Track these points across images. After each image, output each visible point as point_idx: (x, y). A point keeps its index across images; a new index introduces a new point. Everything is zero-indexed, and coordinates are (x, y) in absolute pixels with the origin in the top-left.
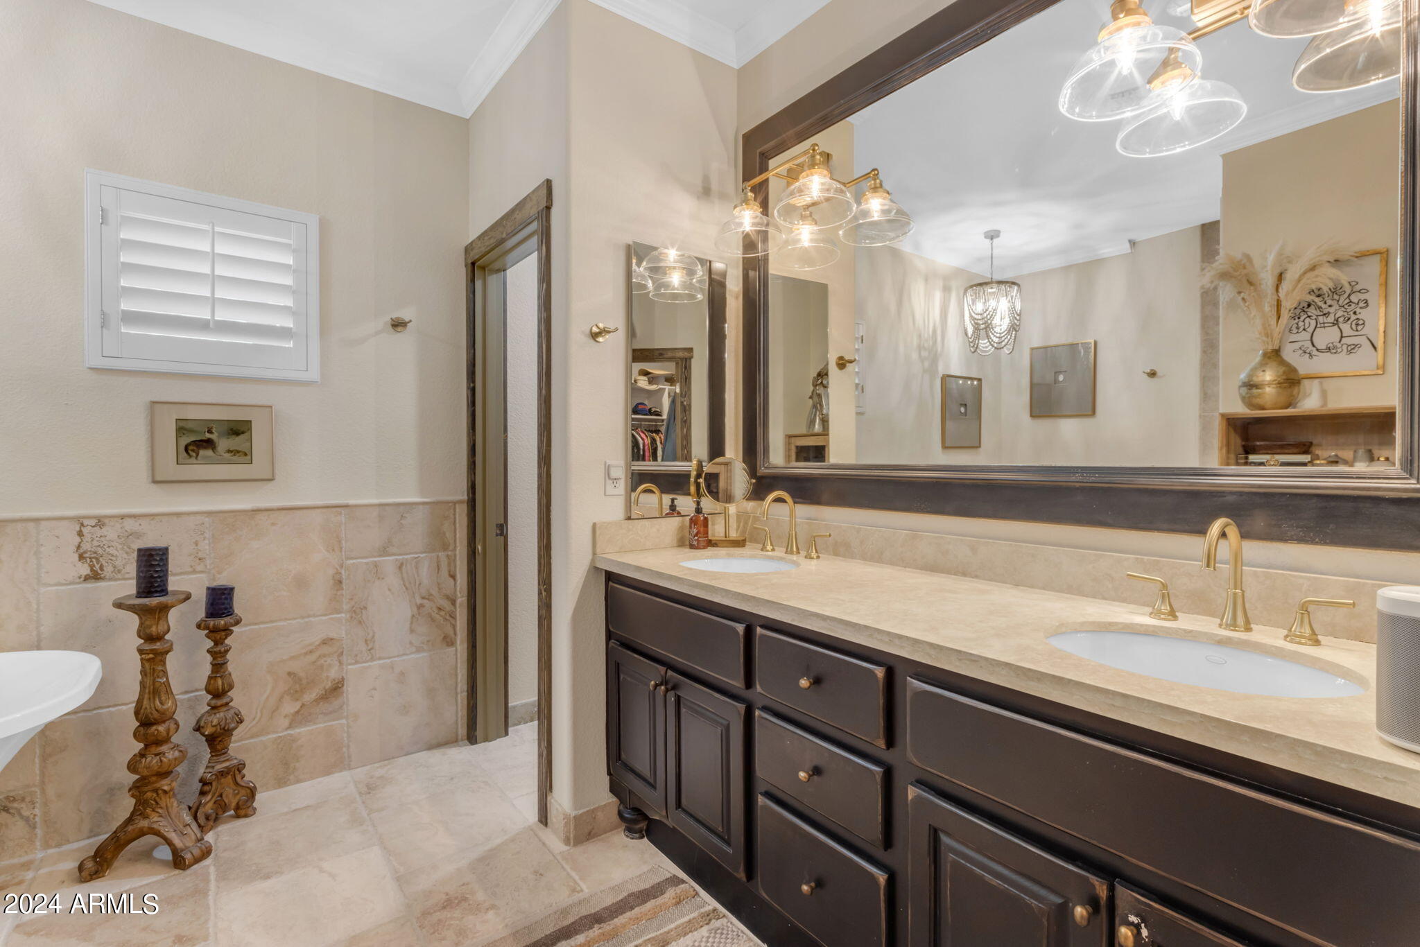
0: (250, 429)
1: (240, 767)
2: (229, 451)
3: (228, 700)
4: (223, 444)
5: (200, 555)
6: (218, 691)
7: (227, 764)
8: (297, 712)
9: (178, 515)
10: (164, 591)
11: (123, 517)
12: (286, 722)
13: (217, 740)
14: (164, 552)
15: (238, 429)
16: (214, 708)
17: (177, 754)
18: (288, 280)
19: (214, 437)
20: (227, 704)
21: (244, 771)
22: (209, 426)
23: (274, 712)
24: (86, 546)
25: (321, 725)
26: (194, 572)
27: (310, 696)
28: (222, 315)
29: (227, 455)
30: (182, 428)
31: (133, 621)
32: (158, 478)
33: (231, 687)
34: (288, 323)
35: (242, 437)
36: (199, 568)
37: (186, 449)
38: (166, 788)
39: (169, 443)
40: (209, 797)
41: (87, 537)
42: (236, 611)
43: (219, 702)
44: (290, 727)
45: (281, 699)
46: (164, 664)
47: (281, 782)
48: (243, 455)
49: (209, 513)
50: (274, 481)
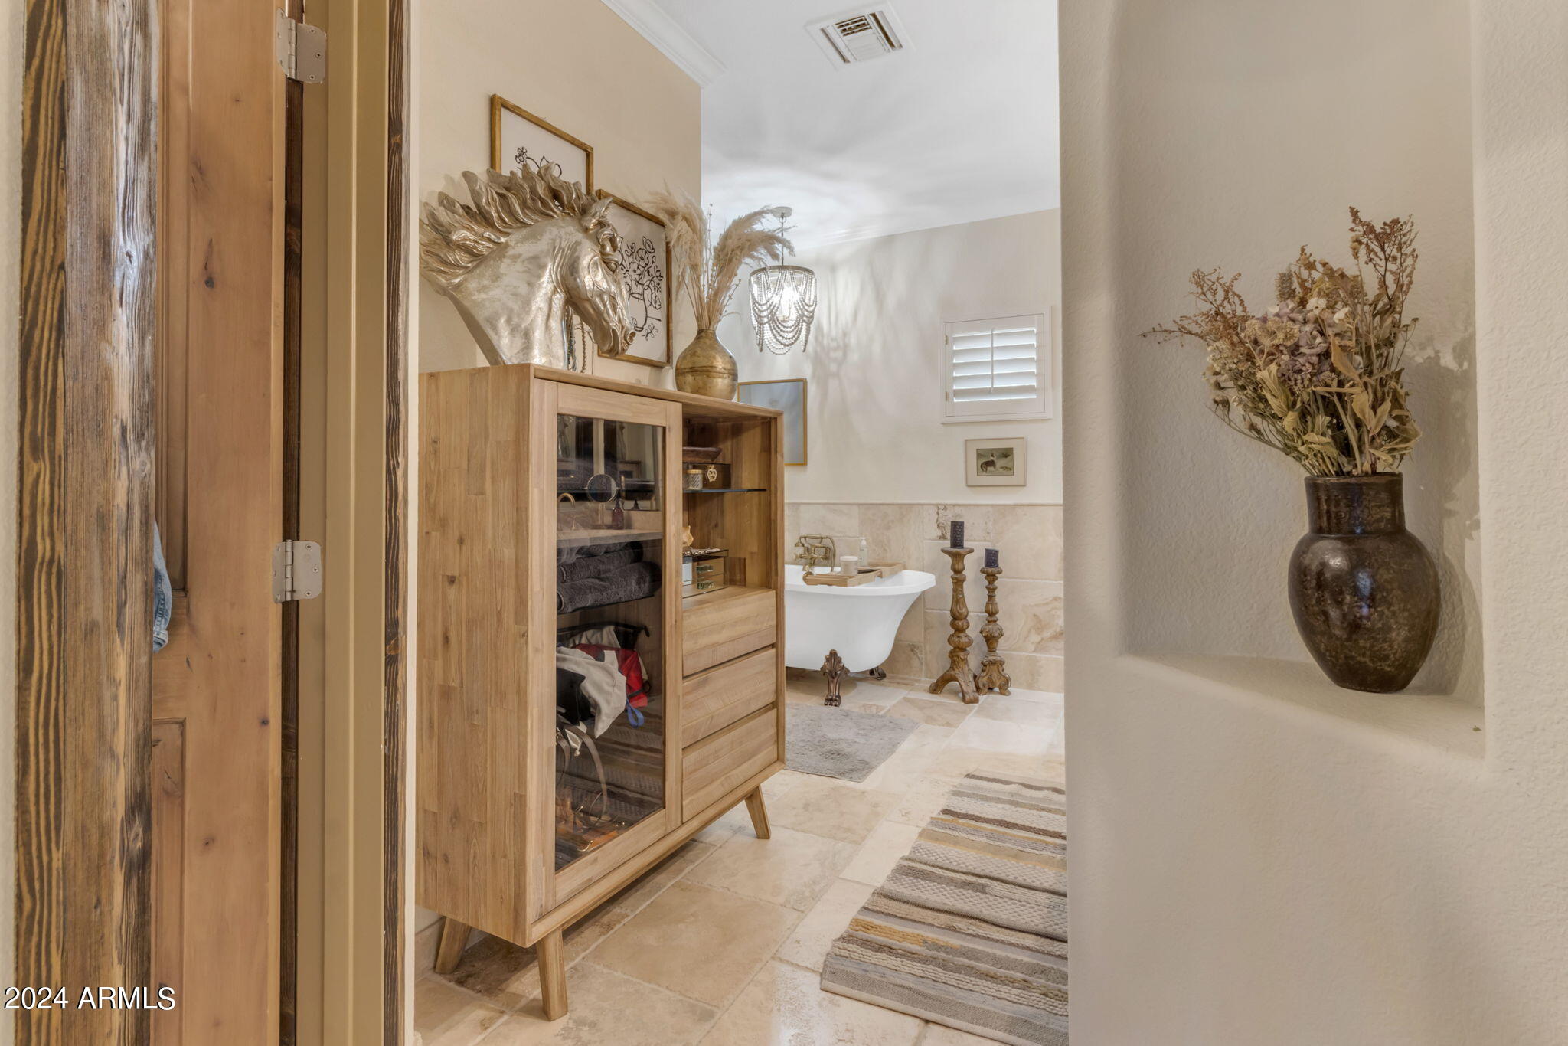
0: (1012, 454)
1: (1002, 663)
2: (1002, 468)
3: (995, 619)
4: (1000, 463)
5: (988, 531)
6: (991, 613)
7: (994, 658)
8: (1039, 643)
9: (978, 505)
10: (961, 546)
11: (954, 505)
12: (1032, 647)
13: (991, 640)
14: (962, 524)
15: (1007, 453)
16: (989, 622)
17: (967, 640)
18: (1033, 355)
19: (994, 459)
20: (995, 621)
21: (1004, 666)
22: (992, 452)
23: (1026, 638)
24: (940, 520)
25: (1054, 656)
26: (985, 540)
27: (1047, 634)
28: (998, 384)
29: (1001, 470)
30: (980, 454)
31: (948, 559)
32: (969, 484)
33: (997, 613)
34: (1033, 383)
35: (1008, 458)
36: (988, 538)
37: (981, 467)
38: (962, 657)
39: (974, 463)
40: (985, 674)
41: (940, 515)
42: (1000, 565)
43: (991, 619)
44: (1035, 651)
45: (1030, 631)
46: (962, 587)
47: (1030, 686)
48: (1009, 469)
49: (992, 505)
50: (1025, 488)
